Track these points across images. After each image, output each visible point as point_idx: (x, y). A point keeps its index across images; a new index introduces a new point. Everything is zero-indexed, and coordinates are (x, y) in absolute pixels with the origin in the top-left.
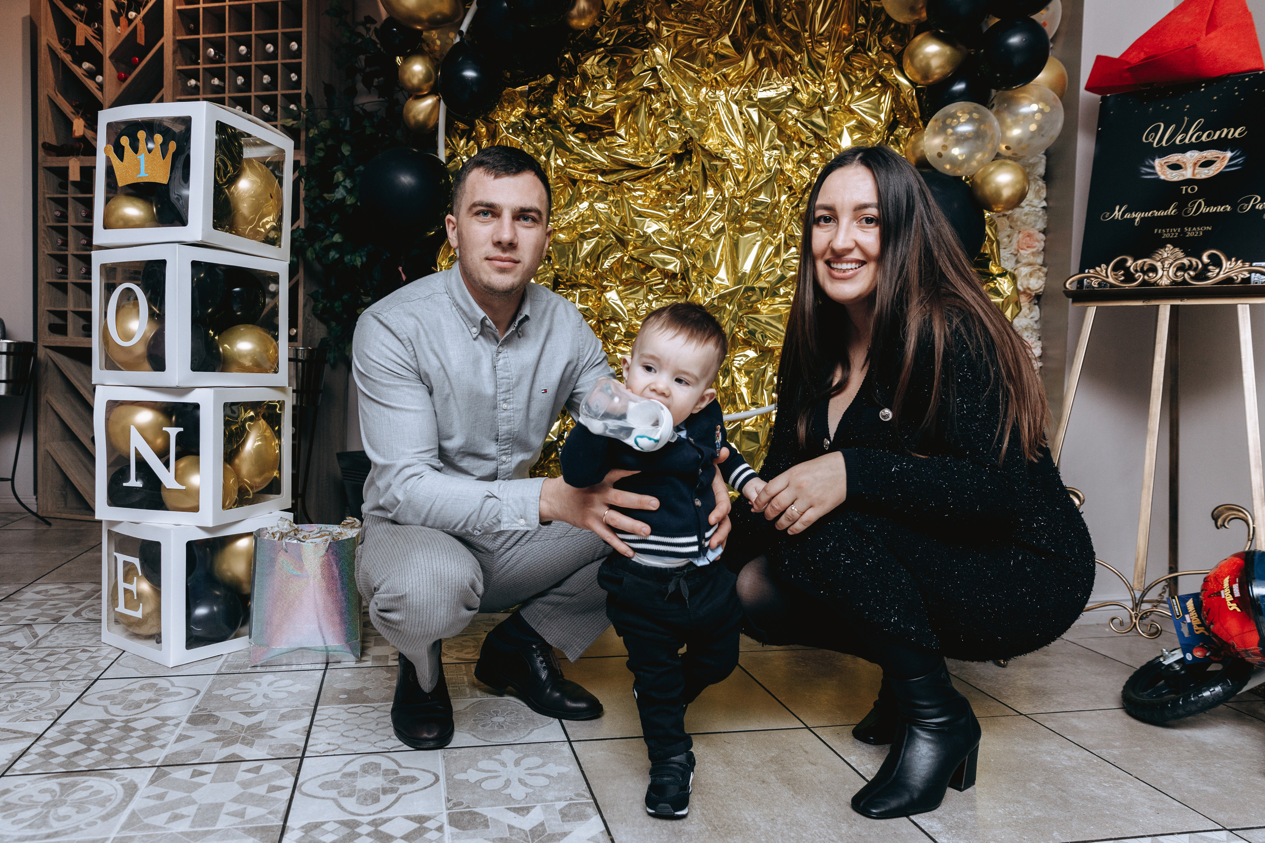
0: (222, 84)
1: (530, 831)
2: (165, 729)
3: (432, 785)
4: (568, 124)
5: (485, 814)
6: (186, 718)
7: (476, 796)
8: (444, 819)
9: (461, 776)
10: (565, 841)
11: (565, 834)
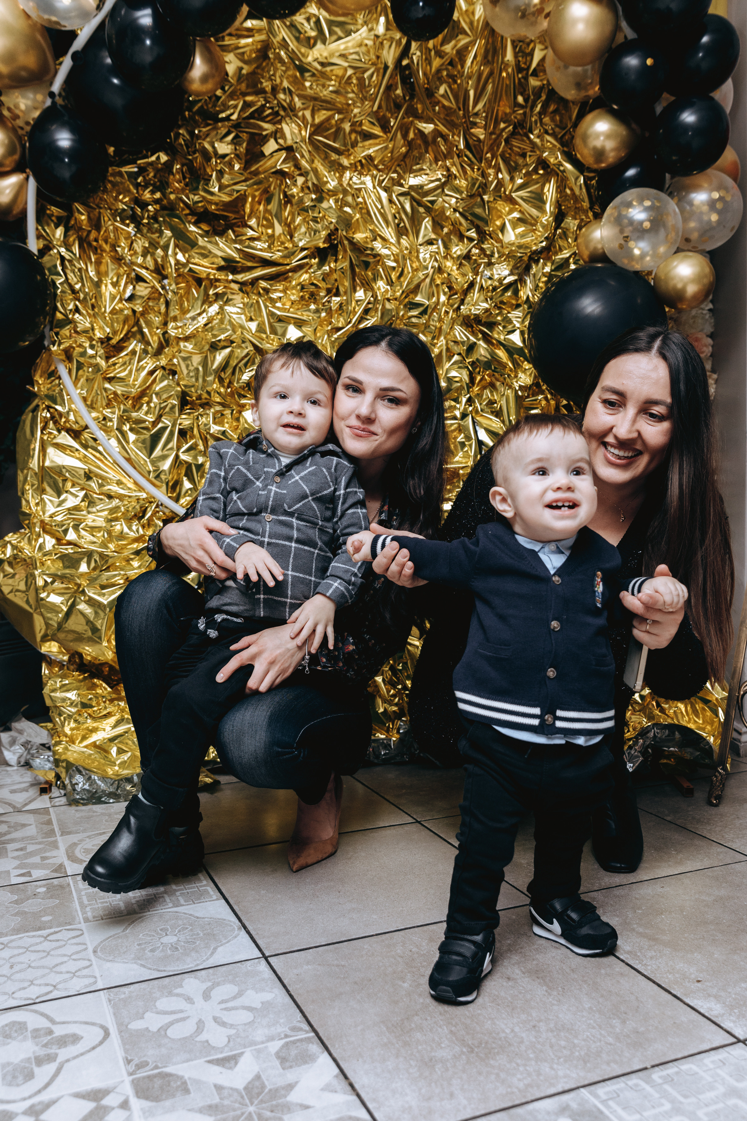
1: (245, 1088)
3: (101, 1043)
4: (187, 211)
5: (180, 1073)
7: (164, 1051)
8: (128, 1090)
9: (136, 1025)
10: (293, 1097)
11: (290, 1087)
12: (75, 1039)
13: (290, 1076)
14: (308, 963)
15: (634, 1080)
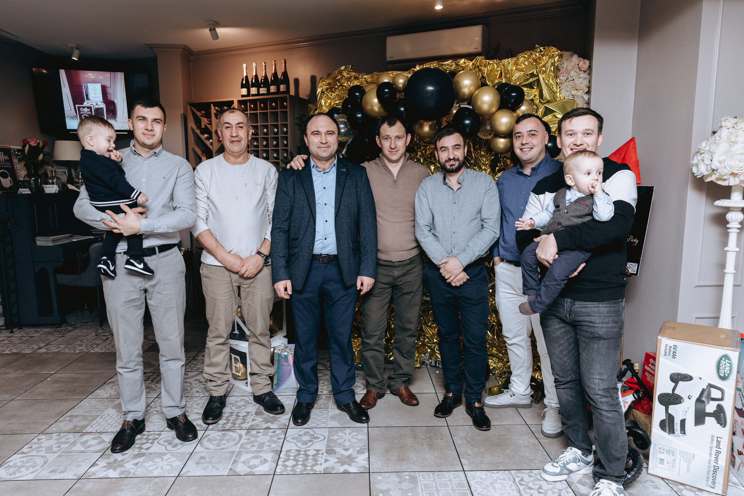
0: (258, 144)
1: (347, 456)
2: (249, 416)
3: (323, 440)
5: (336, 450)
6: (254, 413)
7: (335, 445)
8: (324, 451)
9: (332, 438)
10: (356, 460)
11: (357, 458)
12: (318, 438)
13: (358, 456)
14: (377, 431)
15: (430, 473)
